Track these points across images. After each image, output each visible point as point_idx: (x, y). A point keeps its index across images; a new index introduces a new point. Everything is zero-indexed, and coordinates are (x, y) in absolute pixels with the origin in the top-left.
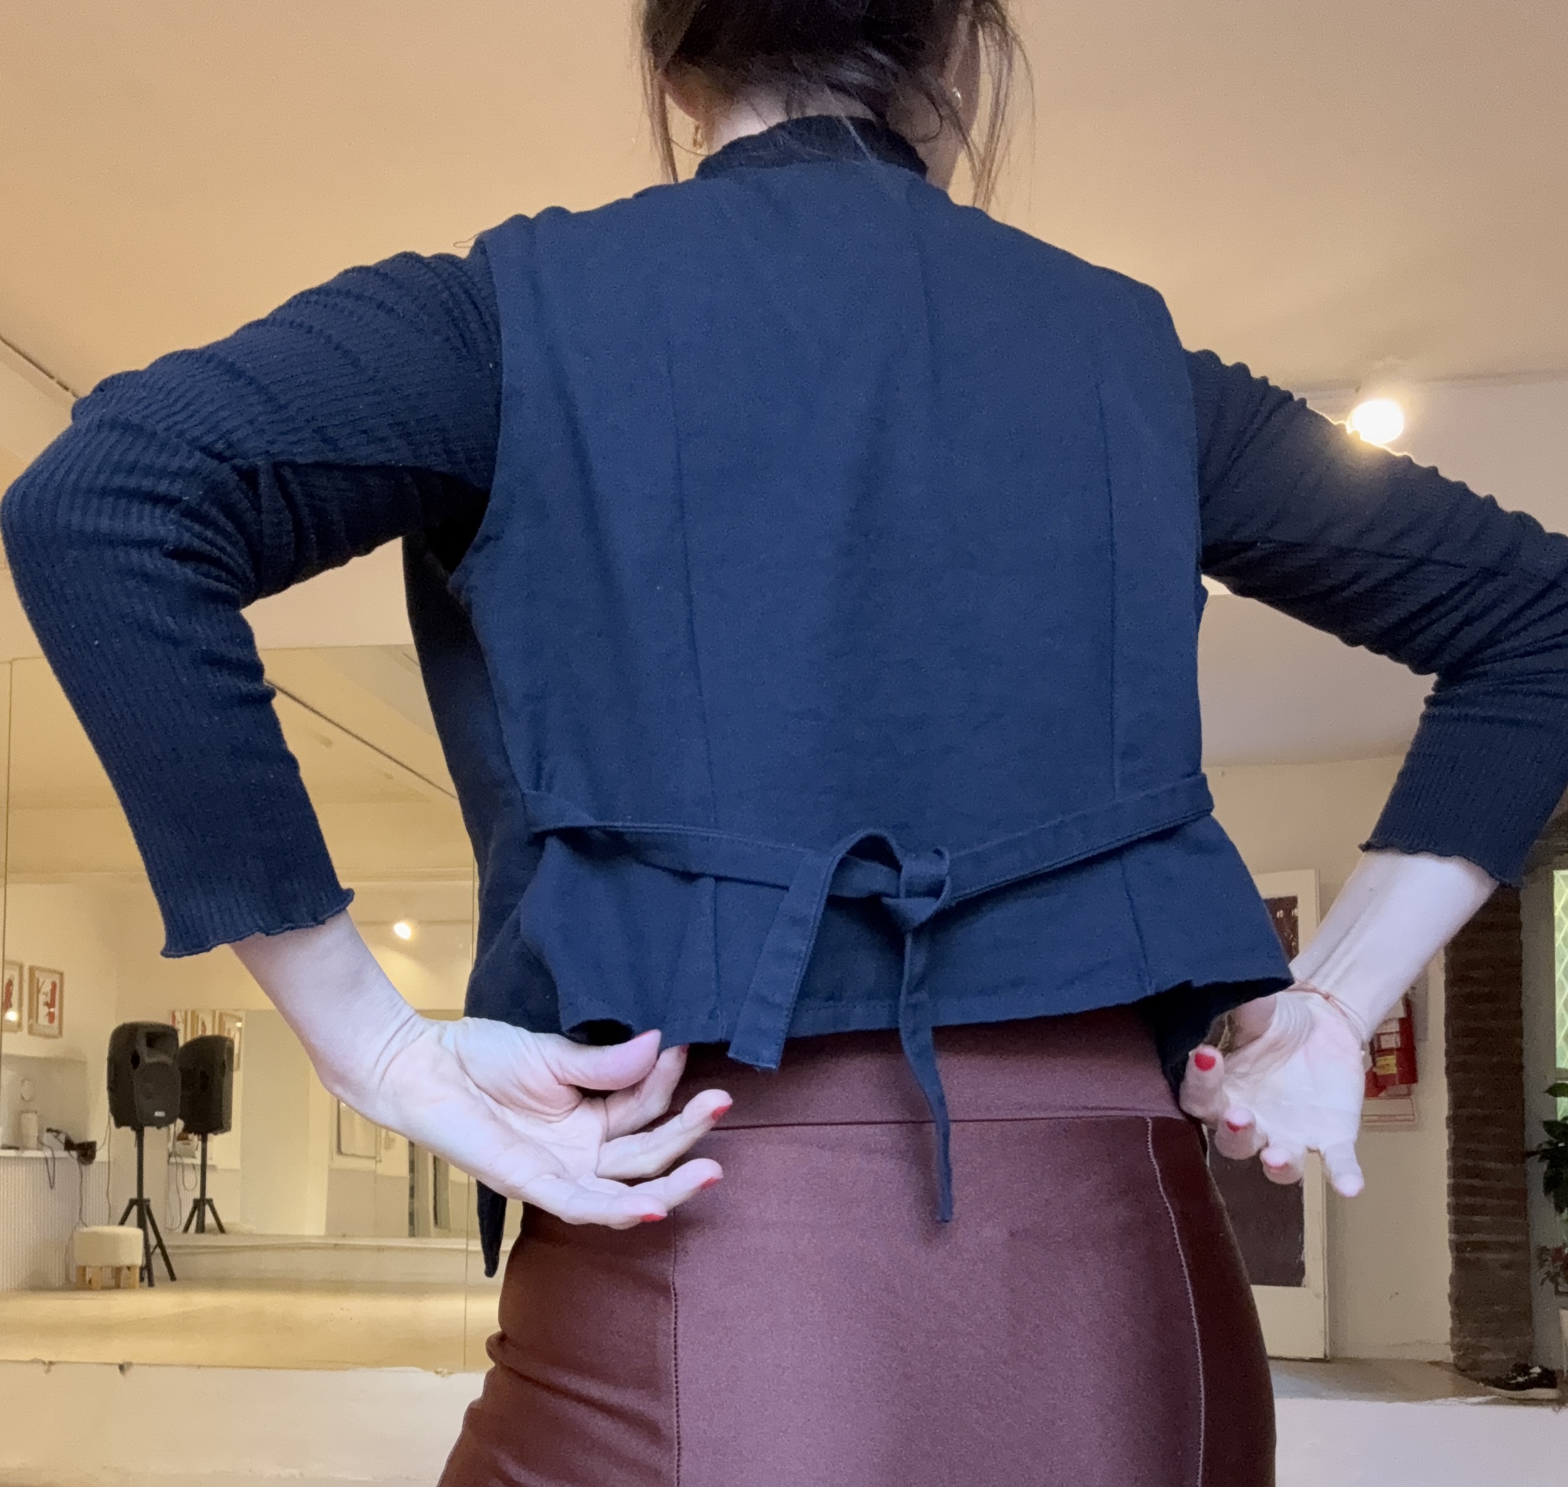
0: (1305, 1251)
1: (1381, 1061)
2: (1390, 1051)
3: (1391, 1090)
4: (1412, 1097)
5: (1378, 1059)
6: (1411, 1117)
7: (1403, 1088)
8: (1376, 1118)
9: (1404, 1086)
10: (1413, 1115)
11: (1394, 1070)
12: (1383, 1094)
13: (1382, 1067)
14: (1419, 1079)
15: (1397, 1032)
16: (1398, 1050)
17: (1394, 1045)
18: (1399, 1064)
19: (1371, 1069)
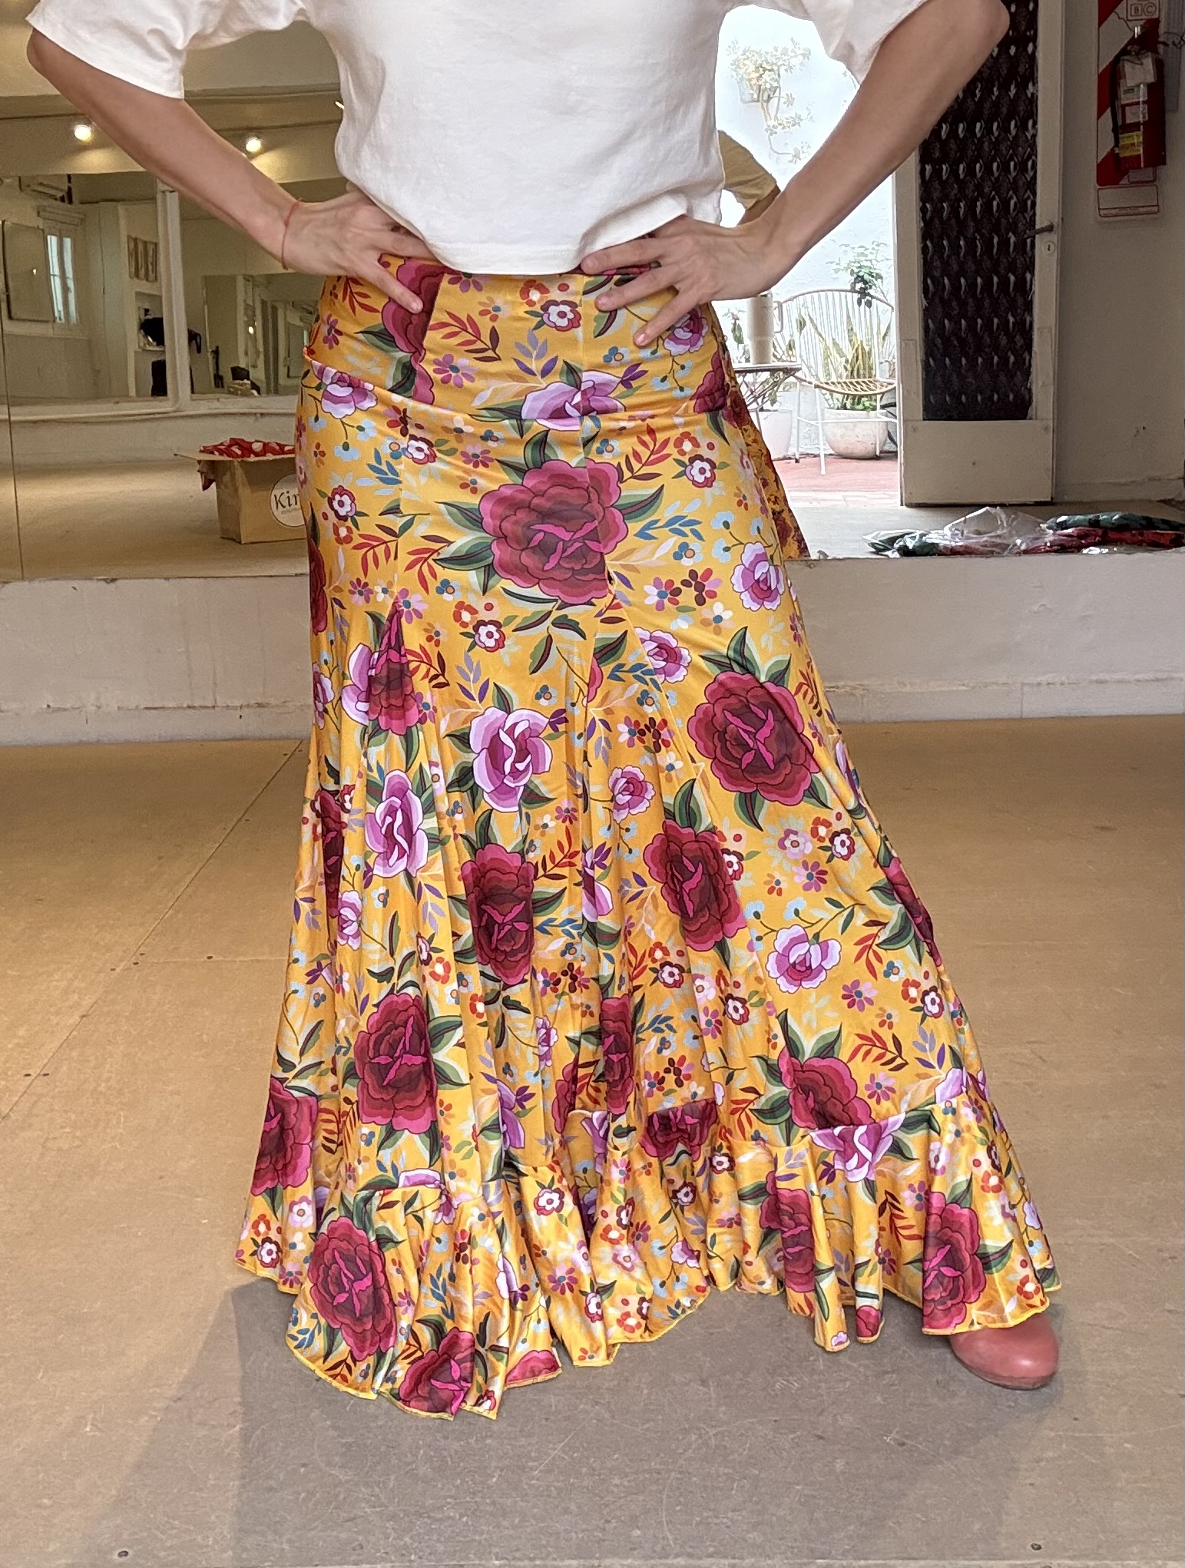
0: (1033, 376)
1: (1125, 140)
2: (1135, 127)
3: (1134, 175)
4: (1157, 183)
5: (1121, 136)
6: (1156, 209)
7: (1147, 174)
8: (1114, 212)
9: (1150, 170)
10: (1157, 205)
11: (1141, 152)
12: (1124, 181)
13: (1126, 147)
14: (1168, 161)
15: (1144, 102)
16: (1145, 123)
17: (1141, 120)
18: (1146, 143)
19: (1112, 150)
